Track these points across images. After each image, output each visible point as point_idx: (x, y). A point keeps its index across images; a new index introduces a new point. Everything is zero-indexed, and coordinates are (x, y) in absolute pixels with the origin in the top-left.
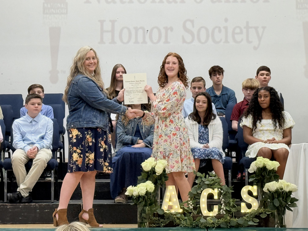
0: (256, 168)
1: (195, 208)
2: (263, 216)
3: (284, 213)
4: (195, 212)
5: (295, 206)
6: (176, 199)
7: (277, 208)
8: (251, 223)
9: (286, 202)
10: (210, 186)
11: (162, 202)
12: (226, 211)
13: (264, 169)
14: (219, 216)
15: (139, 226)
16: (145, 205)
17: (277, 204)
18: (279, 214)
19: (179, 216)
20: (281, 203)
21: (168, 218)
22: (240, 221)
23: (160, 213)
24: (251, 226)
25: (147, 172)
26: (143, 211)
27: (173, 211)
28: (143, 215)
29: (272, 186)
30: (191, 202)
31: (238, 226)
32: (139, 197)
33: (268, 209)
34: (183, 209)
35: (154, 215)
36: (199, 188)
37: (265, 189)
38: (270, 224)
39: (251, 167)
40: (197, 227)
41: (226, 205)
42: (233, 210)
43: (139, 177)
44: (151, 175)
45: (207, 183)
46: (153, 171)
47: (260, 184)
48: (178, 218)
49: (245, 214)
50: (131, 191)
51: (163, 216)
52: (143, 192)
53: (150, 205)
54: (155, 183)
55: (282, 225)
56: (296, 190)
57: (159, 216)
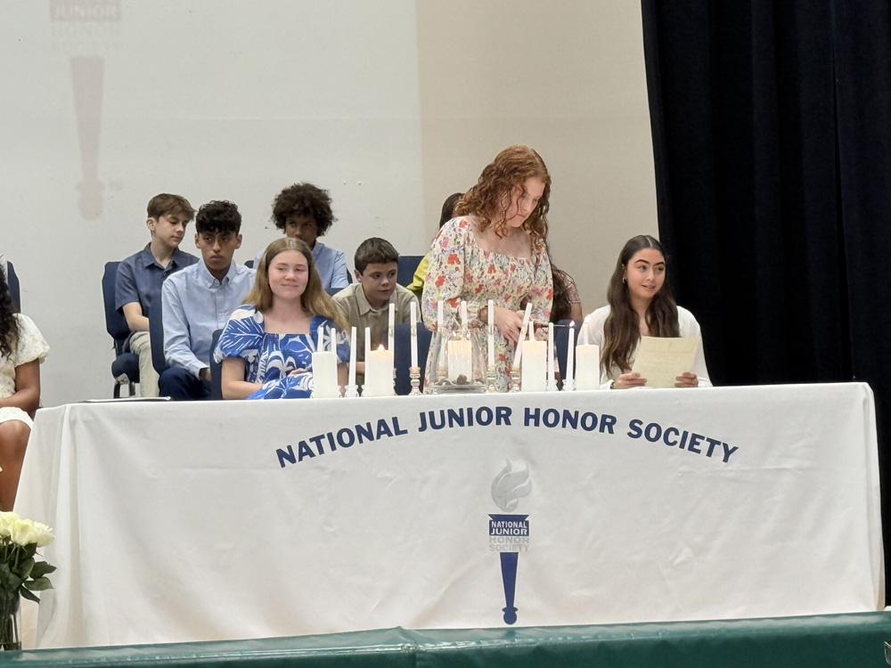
3: (14, 607)
9: (20, 575)
55: (10, 644)
56: (48, 541)
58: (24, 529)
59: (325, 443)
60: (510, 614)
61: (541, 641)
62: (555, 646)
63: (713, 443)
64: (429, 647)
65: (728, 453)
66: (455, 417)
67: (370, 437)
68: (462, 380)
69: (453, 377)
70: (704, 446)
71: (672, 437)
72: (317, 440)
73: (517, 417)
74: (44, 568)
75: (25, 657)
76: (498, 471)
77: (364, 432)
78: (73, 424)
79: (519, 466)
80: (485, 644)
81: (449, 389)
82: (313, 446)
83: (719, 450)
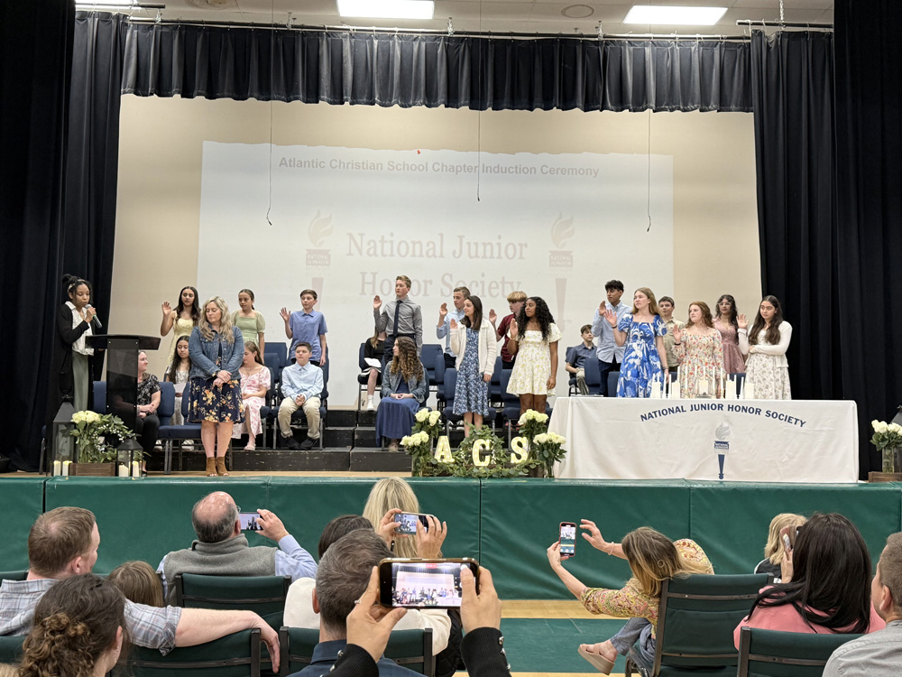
0: (525, 421)
1: (466, 458)
2: (533, 467)
3: (552, 464)
4: (467, 462)
5: (563, 457)
6: (448, 449)
7: (547, 459)
8: (521, 473)
9: (555, 453)
10: (481, 437)
11: (434, 451)
12: (497, 461)
13: (533, 421)
14: (490, 467)
15: (414, 475)
16: (420, 455)
17: (546, 456)
18: (548, 465)
19: (452, 466)
20: (550, 454)
21: (442, 468)
22: (511, 471)
23: (434, 463)
24: (521, 476)
25: (421, 423)
26: (418, 461)
27: (445, 461)
28: (418, 464)
29: (541, 438)
30: (462, 453)
31: (509, 476)
32: (414, 447)
33: (537, 460)
34: (455, 459)
35: (428, 464)
36: (471, 438)
37: (535, 441)
38: (539, 475)
39: (521, 419)
40: (470, 476)
41: (496, 456)
42: (503, 460)
43: (413, 428)
44: (424, 425)
45: (478, 434)
46: (427, 422)
47: (530, 436)
48: (452, 468)
49: (515, 465)
50: (407, 441)
51: (436, 466)
52: (418, 443)
53: (424, 454)
54: (429, 433)
55: (551, 476)
56: (565, 442)
57: (433, 465)
58: (557, 438)
59: (657, 413)
60: (721, 476)
61: (735, 487)
62: (741, 488)
63: (797, 420)
64: (695, 486)
65: (802, 424)
66: (703, 407)
67: (673, 412)
68: (705, 394)
69: (701, 393)
70: (794, 421)
71: (782, 417)
72: (655, 412)
73: (725, 408)
74: (563, 451)
75: (556, 481)
76: (718, 426)
77: (671, 411)
78: (572, 403)
79: (726, 425)
80: (715, 486)
81: (700, 397)
82: (653, 415)
83: (799, 422)
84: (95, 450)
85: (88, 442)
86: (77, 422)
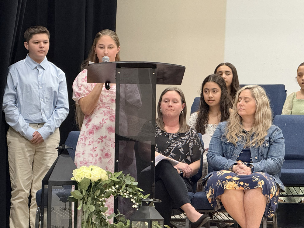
84: (102, 220)
85: (93, 209)
86: (79, 180)
